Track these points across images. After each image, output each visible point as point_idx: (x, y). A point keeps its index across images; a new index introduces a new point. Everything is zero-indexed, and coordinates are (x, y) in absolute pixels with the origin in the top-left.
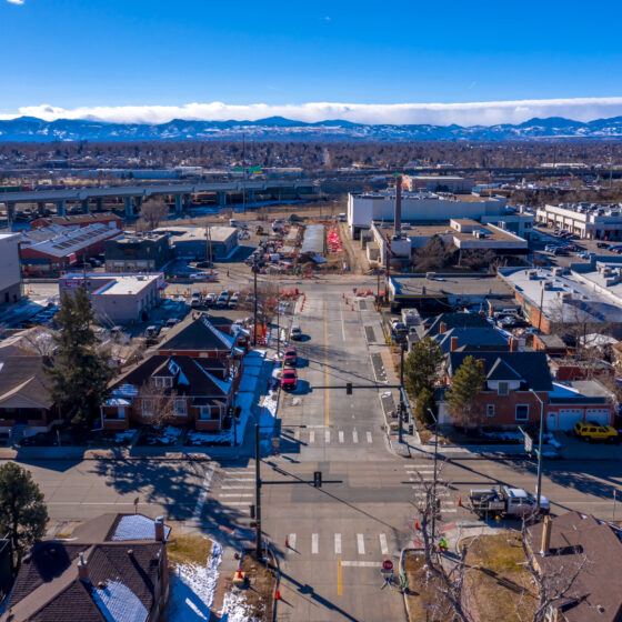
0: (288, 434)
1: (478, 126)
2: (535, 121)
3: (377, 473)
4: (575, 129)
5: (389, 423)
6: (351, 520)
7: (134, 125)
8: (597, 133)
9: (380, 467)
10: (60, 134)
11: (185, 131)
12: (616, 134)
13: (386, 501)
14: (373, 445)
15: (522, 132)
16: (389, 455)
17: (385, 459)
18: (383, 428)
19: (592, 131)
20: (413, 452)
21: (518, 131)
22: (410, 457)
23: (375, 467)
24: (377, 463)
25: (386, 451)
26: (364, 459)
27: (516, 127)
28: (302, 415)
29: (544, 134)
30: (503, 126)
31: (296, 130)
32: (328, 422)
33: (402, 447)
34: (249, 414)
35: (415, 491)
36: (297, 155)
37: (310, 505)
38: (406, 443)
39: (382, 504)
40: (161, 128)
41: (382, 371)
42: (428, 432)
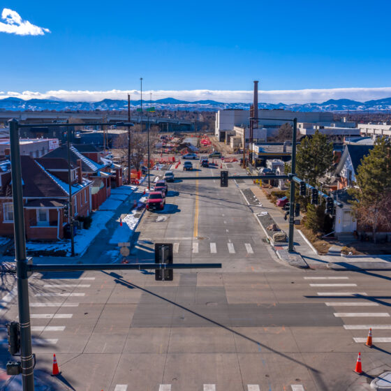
0: (147, 245)
1: (296, 104)
2: (331, 101)
3: (267, 286)
4: (357, 107)
5: (271, 235)
6: (233, 356)
7: (80, 103)
8: (370, 109)
9: (270, 279)
10: (33, 108)
11: (112, 106)
12: (382, 109)
13: (289, 324)
14: (254, 255)
15: (324, 108)
16: (279, 266)
17: (274, 270)
18: (264, 241)
19: (367, 108)
20: (310, 262)
21: (321, 107)
22: (307, 267)
23: (263, 279)
24: (264, 275)
25: (273, 261)
26: (245, 271)
27: (319, 105)
28: (166, 229)
29: (337, 109)
30: (312, 104)
31: (182, 105)
32: (196, 234)
33: (294, 257)
34: (103, 227)
35: (333, 310)
36: (182, 116)
37: (163, 331)
38: (299, 254)
39: (284, 329)
40: (97, 104)
41: (254, 199)
42: (323, 242)
